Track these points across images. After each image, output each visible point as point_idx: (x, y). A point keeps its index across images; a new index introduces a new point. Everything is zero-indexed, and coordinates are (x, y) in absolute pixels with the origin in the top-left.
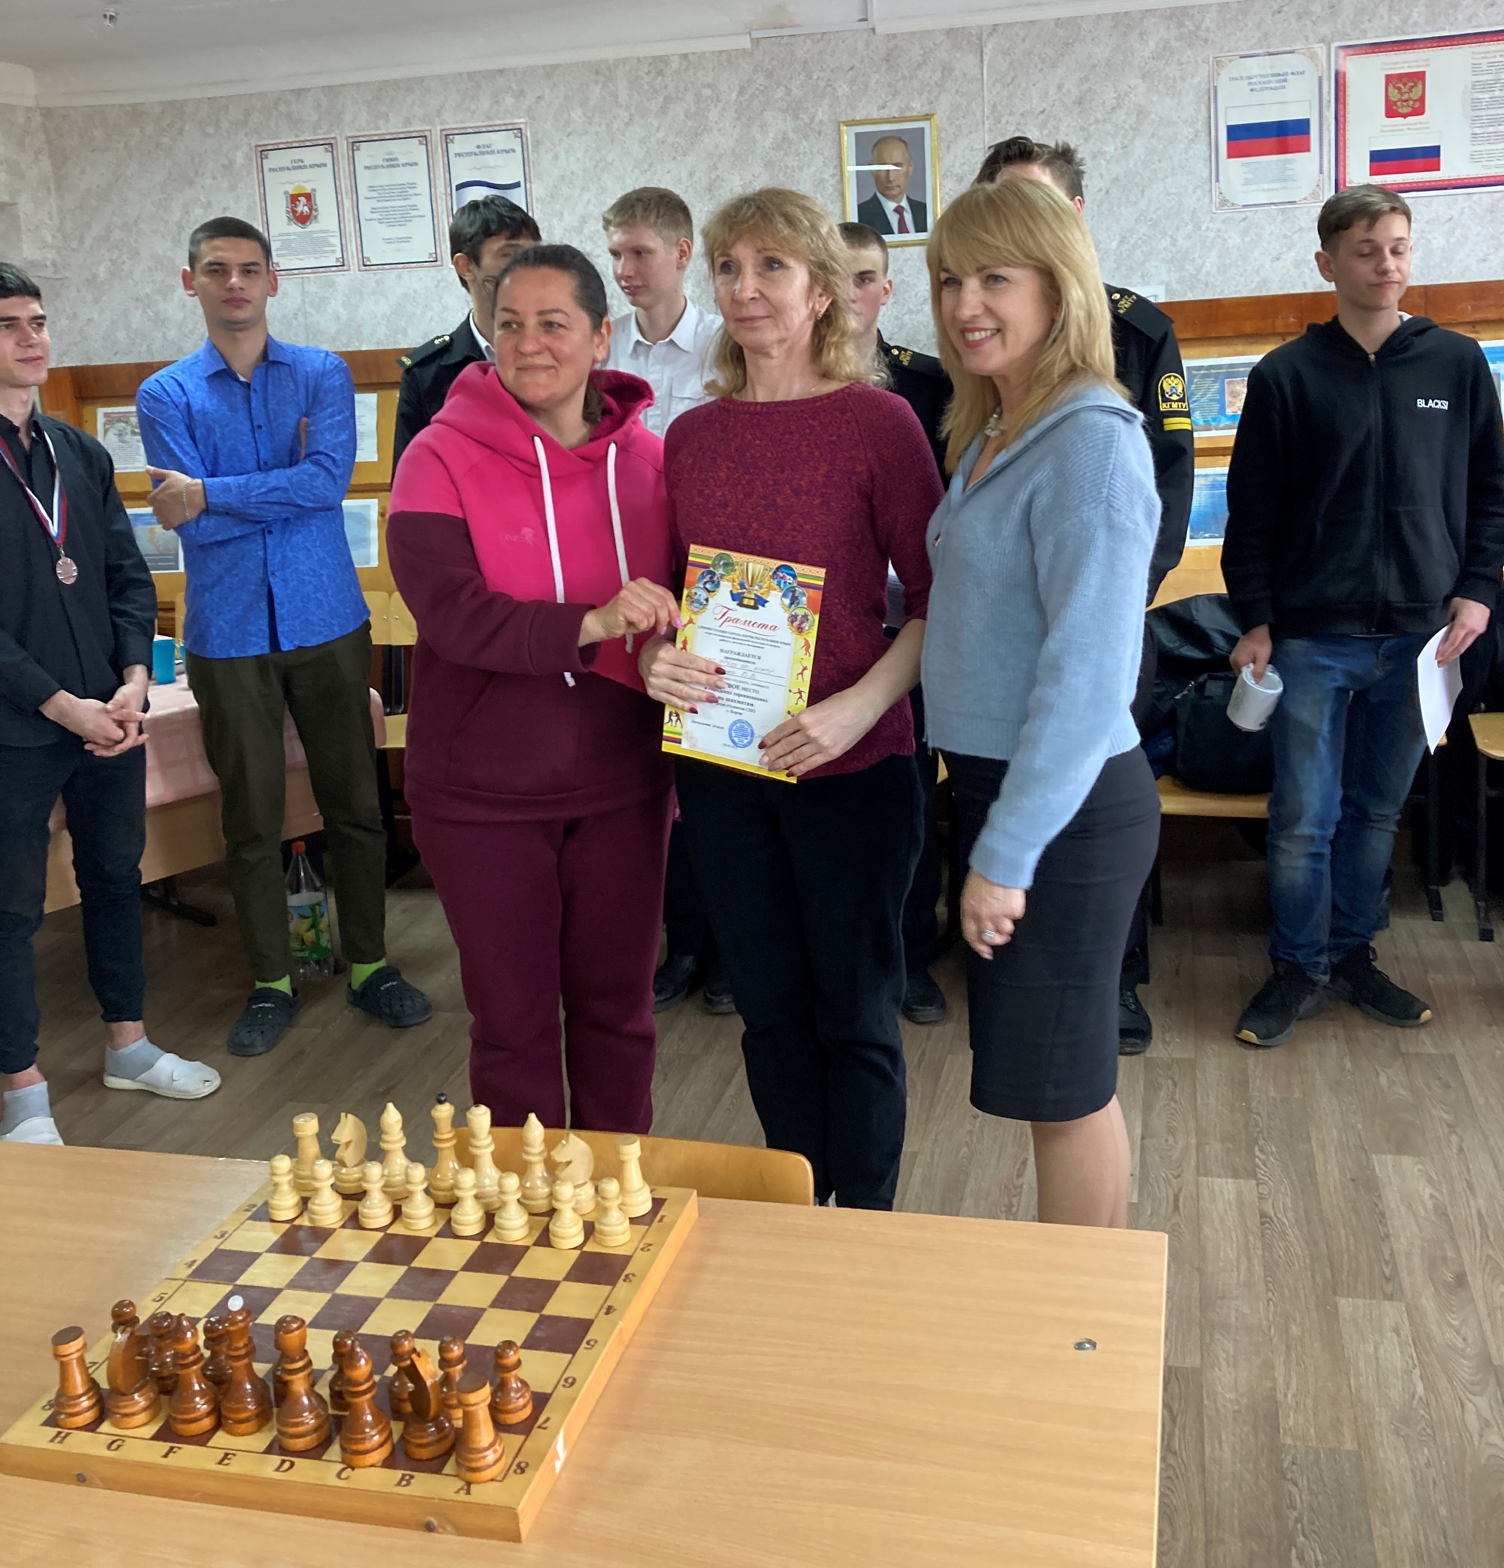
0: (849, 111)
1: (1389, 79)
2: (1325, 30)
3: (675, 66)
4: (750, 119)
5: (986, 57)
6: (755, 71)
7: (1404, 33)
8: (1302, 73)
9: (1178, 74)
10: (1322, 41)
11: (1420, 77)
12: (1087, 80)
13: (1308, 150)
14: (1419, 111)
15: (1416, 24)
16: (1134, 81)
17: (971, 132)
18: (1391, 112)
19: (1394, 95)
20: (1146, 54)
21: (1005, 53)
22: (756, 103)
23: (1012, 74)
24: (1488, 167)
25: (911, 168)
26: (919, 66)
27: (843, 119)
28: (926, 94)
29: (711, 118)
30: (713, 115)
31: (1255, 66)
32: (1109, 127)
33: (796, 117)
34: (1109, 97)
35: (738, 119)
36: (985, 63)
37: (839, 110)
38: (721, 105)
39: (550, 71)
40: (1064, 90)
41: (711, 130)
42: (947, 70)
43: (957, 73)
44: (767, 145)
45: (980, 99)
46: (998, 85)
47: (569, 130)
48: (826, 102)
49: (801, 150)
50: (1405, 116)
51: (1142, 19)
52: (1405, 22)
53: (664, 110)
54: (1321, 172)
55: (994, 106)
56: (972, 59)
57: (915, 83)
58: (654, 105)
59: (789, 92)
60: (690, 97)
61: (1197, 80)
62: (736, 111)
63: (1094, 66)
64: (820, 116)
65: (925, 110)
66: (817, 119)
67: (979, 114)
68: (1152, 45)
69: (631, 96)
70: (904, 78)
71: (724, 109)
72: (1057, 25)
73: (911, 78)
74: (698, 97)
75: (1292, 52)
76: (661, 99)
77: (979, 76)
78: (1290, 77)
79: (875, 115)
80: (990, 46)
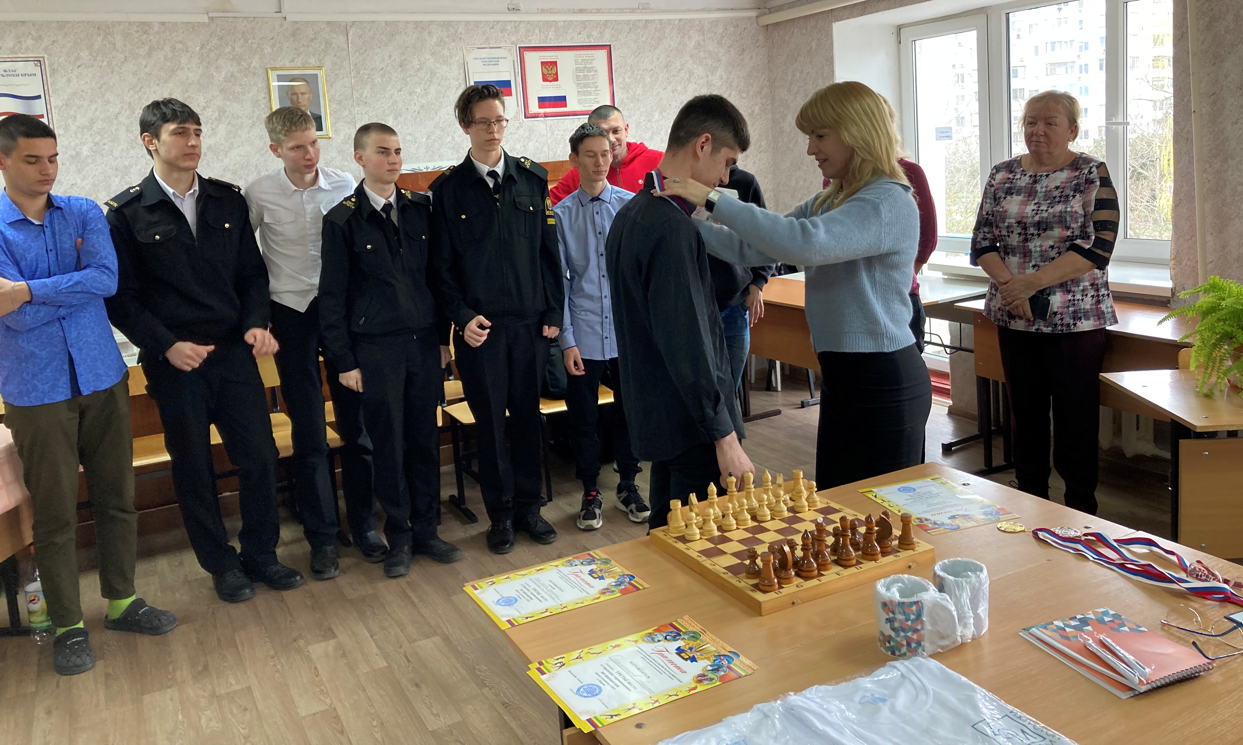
0: (272, 62)
1: (542, 62)
2: (514, 39)
3: (156, 28)
4: (209, 63)
5: (349, 38)
6: (211, 35)
7: (547, 43)
8: (505, 58)
9: (448, 54)
10: (513, 43)
11: (555, 63)
12: (404, 54)
13: (511, 95)
14: (556, 79)
15: (551, 39)
16: (428, 56)
17: (344, 78)
18: (545, 79)
19: (546, 72)
20: (432, 43)
21: (360, 37)
22: (212, 55)
23: (364, 48)
24: (585, 107)
25: (311, 96)
26: (312, 40)
27: (269, 66)
28: (317, 56)
29: (182, 61)
30: (184, 60)
31: (485, 53)
32: (416, 78)
33: (239, 64)
34: (416, 64)
35: (201, 63)
36: (350, 41)
37: (265, 61)
38: (189, 54)
39: (62, 25)
40: (392, 59)
41: (183, 68)
42: (328, 43)
43: (334, 45)
44: (221, 79)
45: (348, 61)
46: (357, 54)
47: (79, 63)
48: (257, 56)
49: (243, 83)
50: (550, 81)
51: (429, 25)
52: (546, 37)
53: (149, 55)
54: (518, 106)
55: (356, 64)
56: (342, 38)
57: (310, 48)
58: (143, 51)
59: (233, 49)
60: (167, 48)
61: (457, 58)
62: (199, 58)
63: (407, 47)
64: (254, 64)
65: (318, 64)
66: (252, 66)
67: (348, 69)
68: (435, 39)
69: (125, 46)
70: (303, 46)
71: (191, 57)
72: (386, 25)
73: (308, 46)
74: (173, 49)
75: (500, 48)
76: (147, 48)
77: (346, 48)
78: (500, 60)
79: (288, 65)
80: (351, 33)
